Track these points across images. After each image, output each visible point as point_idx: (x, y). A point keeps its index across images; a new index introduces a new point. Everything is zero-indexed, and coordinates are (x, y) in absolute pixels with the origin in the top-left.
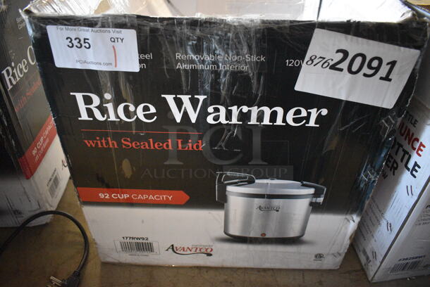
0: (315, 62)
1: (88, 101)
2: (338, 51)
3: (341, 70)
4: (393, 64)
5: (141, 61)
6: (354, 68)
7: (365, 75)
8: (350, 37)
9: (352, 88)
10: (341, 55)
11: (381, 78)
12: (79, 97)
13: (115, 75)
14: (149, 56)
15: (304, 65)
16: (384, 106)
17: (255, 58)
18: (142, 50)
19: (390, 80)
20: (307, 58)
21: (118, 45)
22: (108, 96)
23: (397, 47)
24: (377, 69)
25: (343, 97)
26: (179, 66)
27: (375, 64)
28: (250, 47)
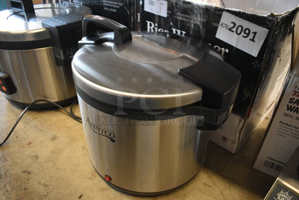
0: (224, 25)
1: (151, 25)
2: (232, 23)
3: (233, 32)
4: (255, 33)
5: (168, 13)
6: (239, 32)
7: (243, 36)
8: (237, 17)
9: (238, 42)
10: (232, 25)
11: (250, 40)
12: (149, 23)
13: (160, 17)
14: (170, 12)
15: (219, 26)
16: (253, 55)
17: (202, 19)
18: (168, 9)
19: (254, 41)
20: (220, 24)
21: (162, 6)
22: (156, 25)
23: (257, 26)
24: (248, 34)
25: (234, 46)
26: (178, 18)
27: (247, 32)
28: (200, 15)
